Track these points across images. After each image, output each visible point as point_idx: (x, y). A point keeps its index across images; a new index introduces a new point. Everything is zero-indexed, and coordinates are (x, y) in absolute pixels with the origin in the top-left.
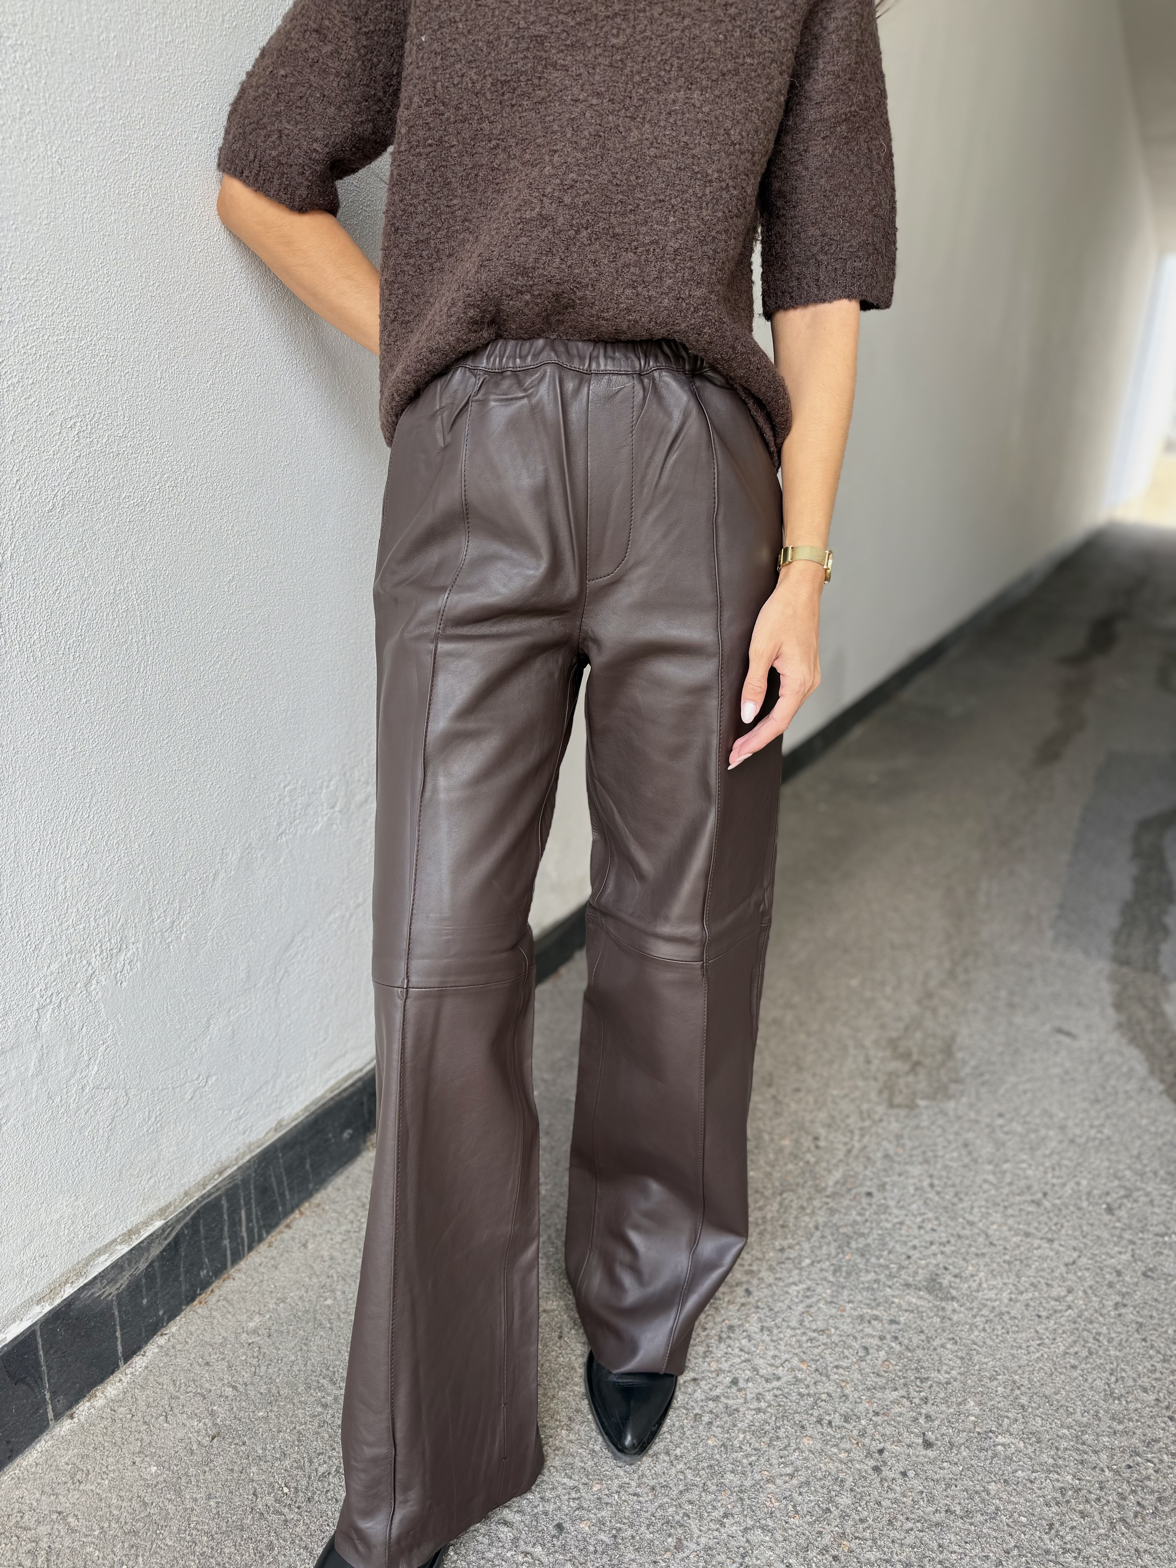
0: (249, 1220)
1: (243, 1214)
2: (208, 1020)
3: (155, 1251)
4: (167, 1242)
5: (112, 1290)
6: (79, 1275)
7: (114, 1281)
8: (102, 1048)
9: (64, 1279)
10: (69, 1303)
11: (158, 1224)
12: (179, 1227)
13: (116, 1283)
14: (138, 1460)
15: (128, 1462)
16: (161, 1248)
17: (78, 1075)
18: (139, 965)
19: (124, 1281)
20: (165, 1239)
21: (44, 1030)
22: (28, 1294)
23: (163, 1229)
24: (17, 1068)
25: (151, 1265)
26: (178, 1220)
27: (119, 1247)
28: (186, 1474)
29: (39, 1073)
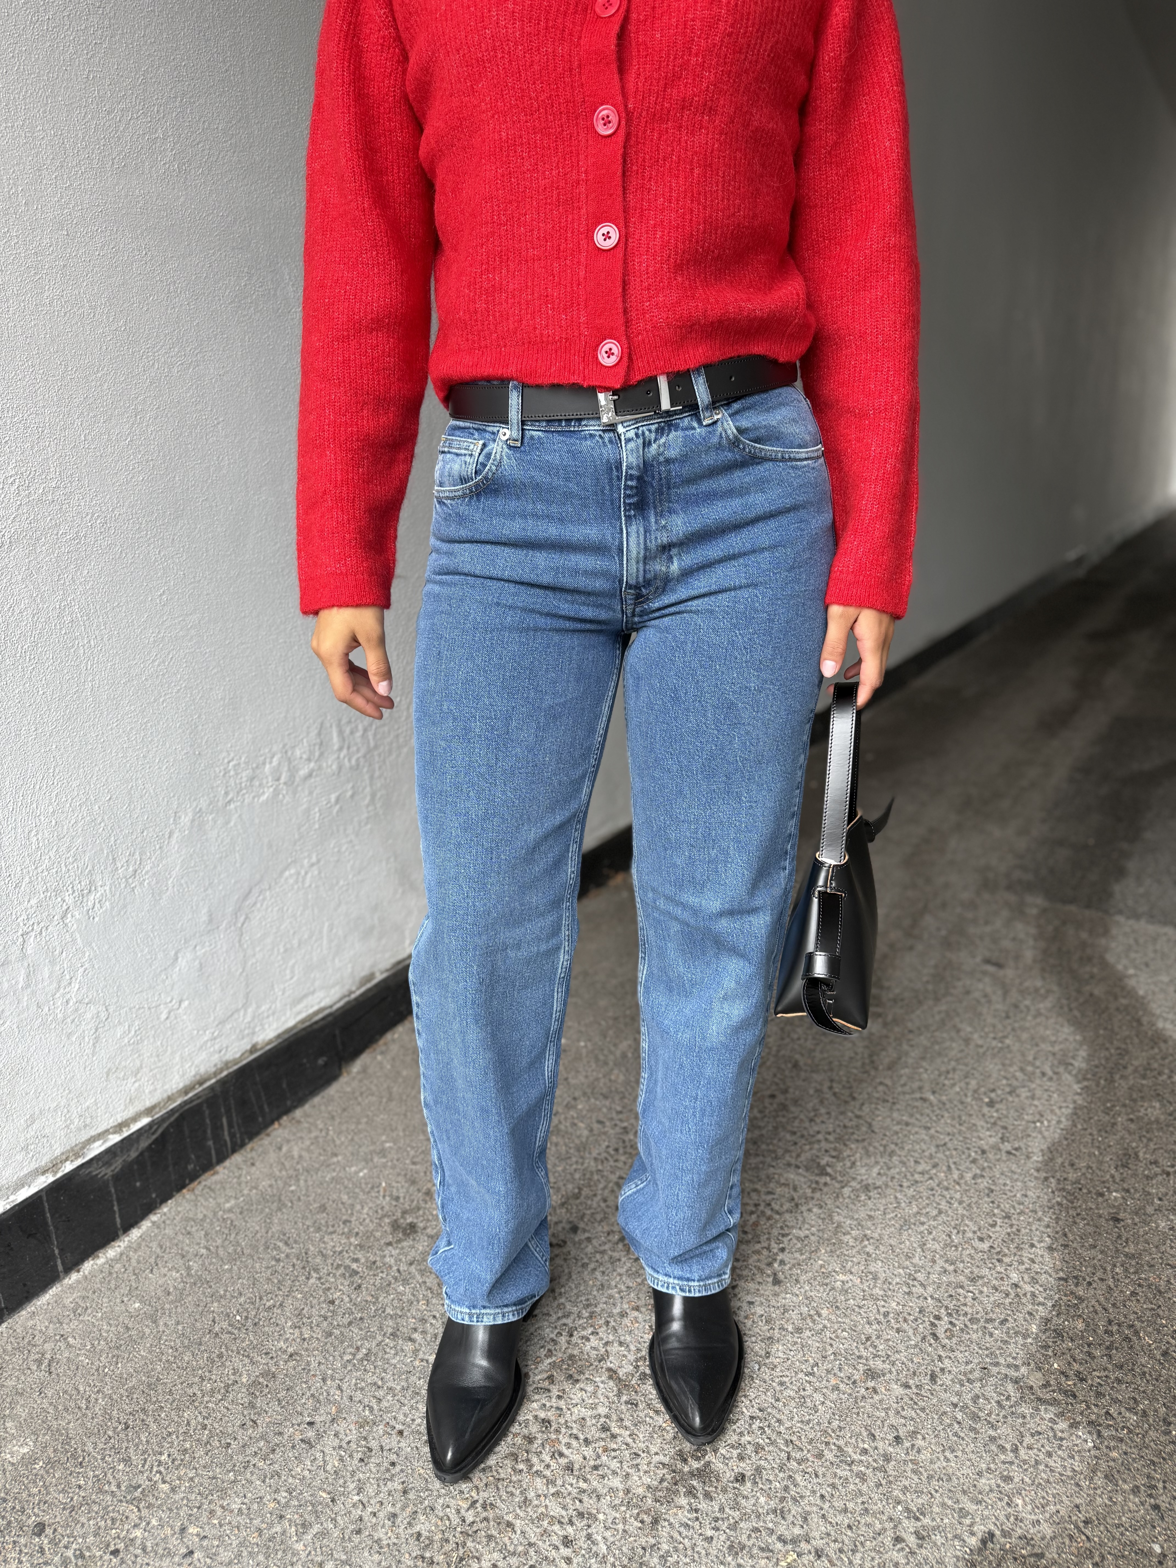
0: (230, 1126)
1: (224, 1120)
2: (176, 954)
3: (144, 1144)
4: (154, 1137)
5: (107, 1172)
6: (77, 1156)
7: (108, 1164)
8: (82, 970)
9: (64, 1157)
10: (69, 1178)
11: (145, 1121)
12: (165, 1125)
13: (111, 1165)
14: (125, 1299)
15: (118, 1300)
16: (150, 1141)
17: (62, 991)
18: (107, 903)
19: (118, 1164)
20: (153, 1134)
21: (29, 952)
22: (33, 1166)
23: (150, 1125)
24: (8, 981)
25: (141, 1154)
26: (163, 1119)
27: (111, 1136)
28: (163, 1308)
29: (28, 986)
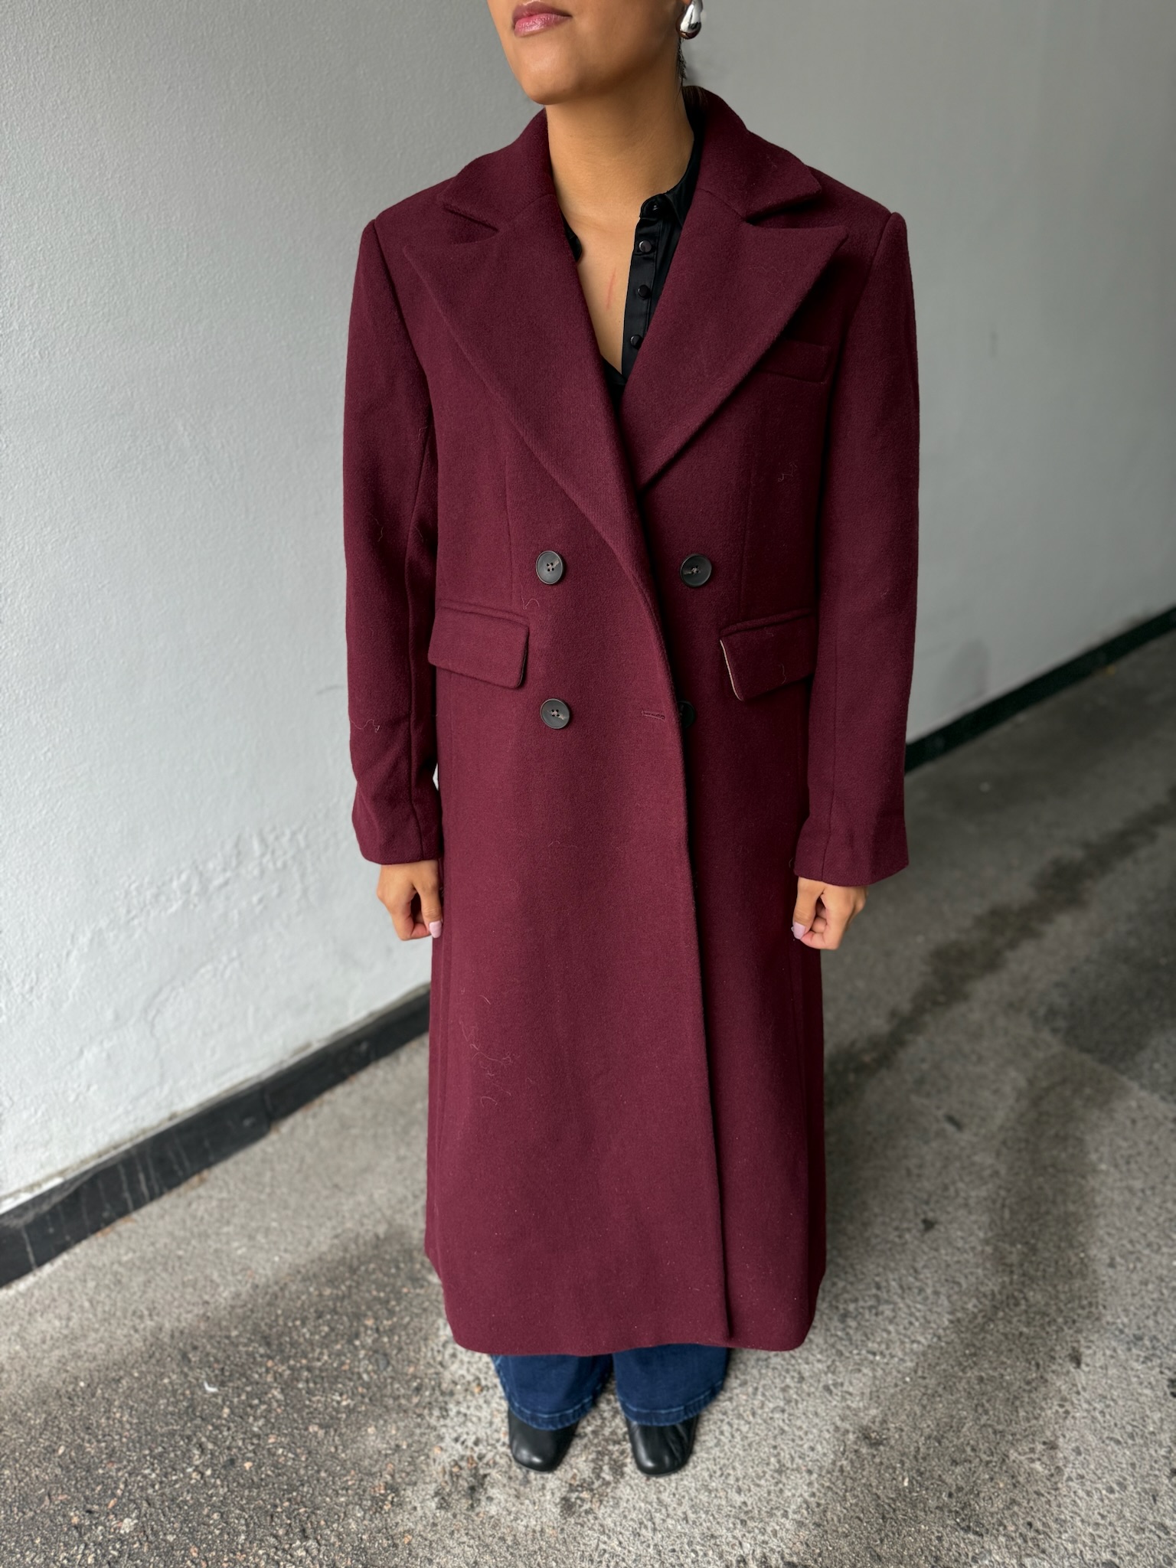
0: (148, 1179)
1: (142, 1177)
3: (56, 1199)
4: (67, 1193)
5: (21, 1222)
7: (19, 1216)
11: (57, 1181)
12: (78, 1184)
13: (23, 1217)
16: (63, 1197)
19: (30, 1216)
23: (62, 1185)
25: (54, 1207)
26: (75, 1179)
27: (24, 1194)
